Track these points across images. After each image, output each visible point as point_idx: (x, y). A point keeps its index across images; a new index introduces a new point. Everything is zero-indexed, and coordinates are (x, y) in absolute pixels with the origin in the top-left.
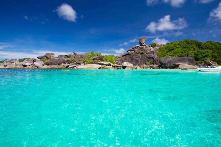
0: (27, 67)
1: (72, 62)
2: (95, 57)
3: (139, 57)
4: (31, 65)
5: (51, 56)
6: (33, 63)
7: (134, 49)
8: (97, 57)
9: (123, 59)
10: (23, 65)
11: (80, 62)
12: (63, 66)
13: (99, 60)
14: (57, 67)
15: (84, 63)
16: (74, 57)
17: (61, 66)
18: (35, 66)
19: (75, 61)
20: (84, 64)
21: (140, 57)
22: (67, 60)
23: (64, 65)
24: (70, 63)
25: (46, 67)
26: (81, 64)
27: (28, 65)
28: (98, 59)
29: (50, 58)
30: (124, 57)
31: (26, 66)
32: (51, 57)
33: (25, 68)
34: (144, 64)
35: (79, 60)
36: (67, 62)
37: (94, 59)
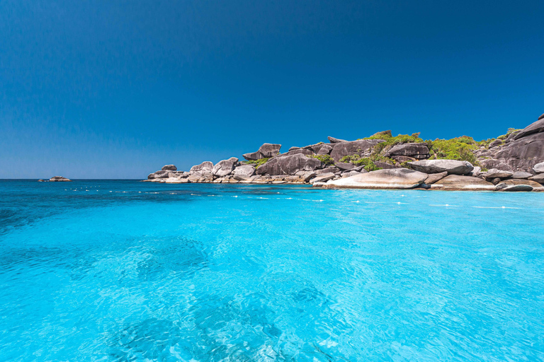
0: (219, 180)
1: (323, 166)
2: (395, 148)
4: (229, 174)
5: (273, 151)
6: (234, 168)
8: (404, 145)
10: (214, 175)
11: (345, 165)
12: (300, 177)
13: (412, 156)
14: (283, 180)
15: (357, 168)
16: (330, 151)
17: (294, 177)
18: (234, 176)
19: (332, 163)
20: (359, 171)
22: (310, 160)
23: (300, 173)
24: (317, 168)
25: (259, 180)
26: (349, 171)
27: (222, 175)
28: (406, 152)
29: (271, 157)
31: (218, 177)
32: (273, 155)
33: (215, 181)
35: (343, 160)
36: (310, 165)
37: (392, 155)
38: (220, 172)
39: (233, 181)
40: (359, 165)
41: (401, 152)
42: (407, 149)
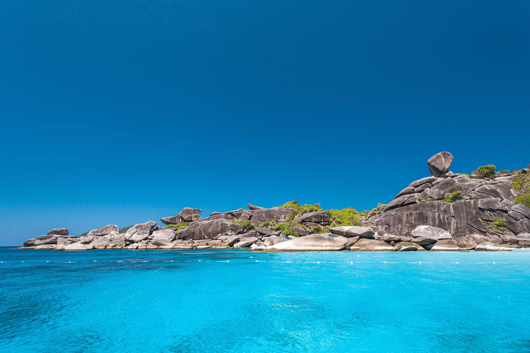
0: (135, 245)
1: (245, 231)
2: (305, 216)
3: (445, 211)
4: (145, 239)
5: (193, 215)
6: (151, 233)
7: (420, 188)
8: (312, 214)
9: (392, 218)
10: (126, 240)
11: (265, 230)
12: (222, 241)
13: (318, 222)
14: (207, 244)
15: (276, 233)
16: (251, 217)
17: (217, 242)
18: (153, 241)
19: (252, 228)
20: (278, 235)
21: (452, 211)
22: (233, 225)
23: (223, 237)
24: (239, 233)
25: (181, 245)
26: (269, 236)
27: (137, 240)
28: (314, 219)
29: (191, 221)
30: (393, 212)
31: (132, 242)
32: (193, 219)
33: (129, 247)
34: (471, 232)
35: (262, 225)
36: (232, 230)
37: (303, 222)
38: (135, 237)
39: (151, 246)
40: (277, 230)
41: (309, 220)
42: (315, 216)
